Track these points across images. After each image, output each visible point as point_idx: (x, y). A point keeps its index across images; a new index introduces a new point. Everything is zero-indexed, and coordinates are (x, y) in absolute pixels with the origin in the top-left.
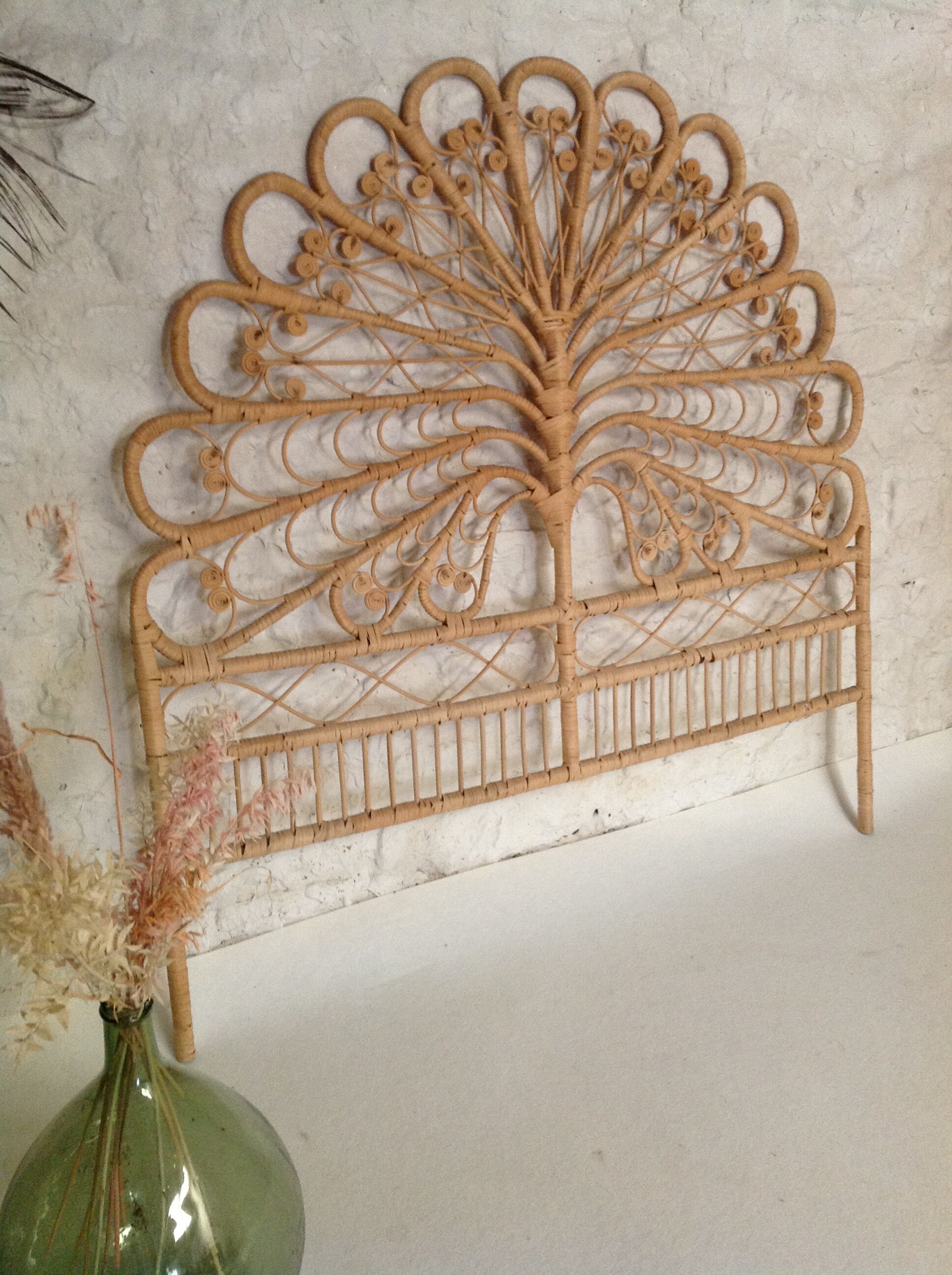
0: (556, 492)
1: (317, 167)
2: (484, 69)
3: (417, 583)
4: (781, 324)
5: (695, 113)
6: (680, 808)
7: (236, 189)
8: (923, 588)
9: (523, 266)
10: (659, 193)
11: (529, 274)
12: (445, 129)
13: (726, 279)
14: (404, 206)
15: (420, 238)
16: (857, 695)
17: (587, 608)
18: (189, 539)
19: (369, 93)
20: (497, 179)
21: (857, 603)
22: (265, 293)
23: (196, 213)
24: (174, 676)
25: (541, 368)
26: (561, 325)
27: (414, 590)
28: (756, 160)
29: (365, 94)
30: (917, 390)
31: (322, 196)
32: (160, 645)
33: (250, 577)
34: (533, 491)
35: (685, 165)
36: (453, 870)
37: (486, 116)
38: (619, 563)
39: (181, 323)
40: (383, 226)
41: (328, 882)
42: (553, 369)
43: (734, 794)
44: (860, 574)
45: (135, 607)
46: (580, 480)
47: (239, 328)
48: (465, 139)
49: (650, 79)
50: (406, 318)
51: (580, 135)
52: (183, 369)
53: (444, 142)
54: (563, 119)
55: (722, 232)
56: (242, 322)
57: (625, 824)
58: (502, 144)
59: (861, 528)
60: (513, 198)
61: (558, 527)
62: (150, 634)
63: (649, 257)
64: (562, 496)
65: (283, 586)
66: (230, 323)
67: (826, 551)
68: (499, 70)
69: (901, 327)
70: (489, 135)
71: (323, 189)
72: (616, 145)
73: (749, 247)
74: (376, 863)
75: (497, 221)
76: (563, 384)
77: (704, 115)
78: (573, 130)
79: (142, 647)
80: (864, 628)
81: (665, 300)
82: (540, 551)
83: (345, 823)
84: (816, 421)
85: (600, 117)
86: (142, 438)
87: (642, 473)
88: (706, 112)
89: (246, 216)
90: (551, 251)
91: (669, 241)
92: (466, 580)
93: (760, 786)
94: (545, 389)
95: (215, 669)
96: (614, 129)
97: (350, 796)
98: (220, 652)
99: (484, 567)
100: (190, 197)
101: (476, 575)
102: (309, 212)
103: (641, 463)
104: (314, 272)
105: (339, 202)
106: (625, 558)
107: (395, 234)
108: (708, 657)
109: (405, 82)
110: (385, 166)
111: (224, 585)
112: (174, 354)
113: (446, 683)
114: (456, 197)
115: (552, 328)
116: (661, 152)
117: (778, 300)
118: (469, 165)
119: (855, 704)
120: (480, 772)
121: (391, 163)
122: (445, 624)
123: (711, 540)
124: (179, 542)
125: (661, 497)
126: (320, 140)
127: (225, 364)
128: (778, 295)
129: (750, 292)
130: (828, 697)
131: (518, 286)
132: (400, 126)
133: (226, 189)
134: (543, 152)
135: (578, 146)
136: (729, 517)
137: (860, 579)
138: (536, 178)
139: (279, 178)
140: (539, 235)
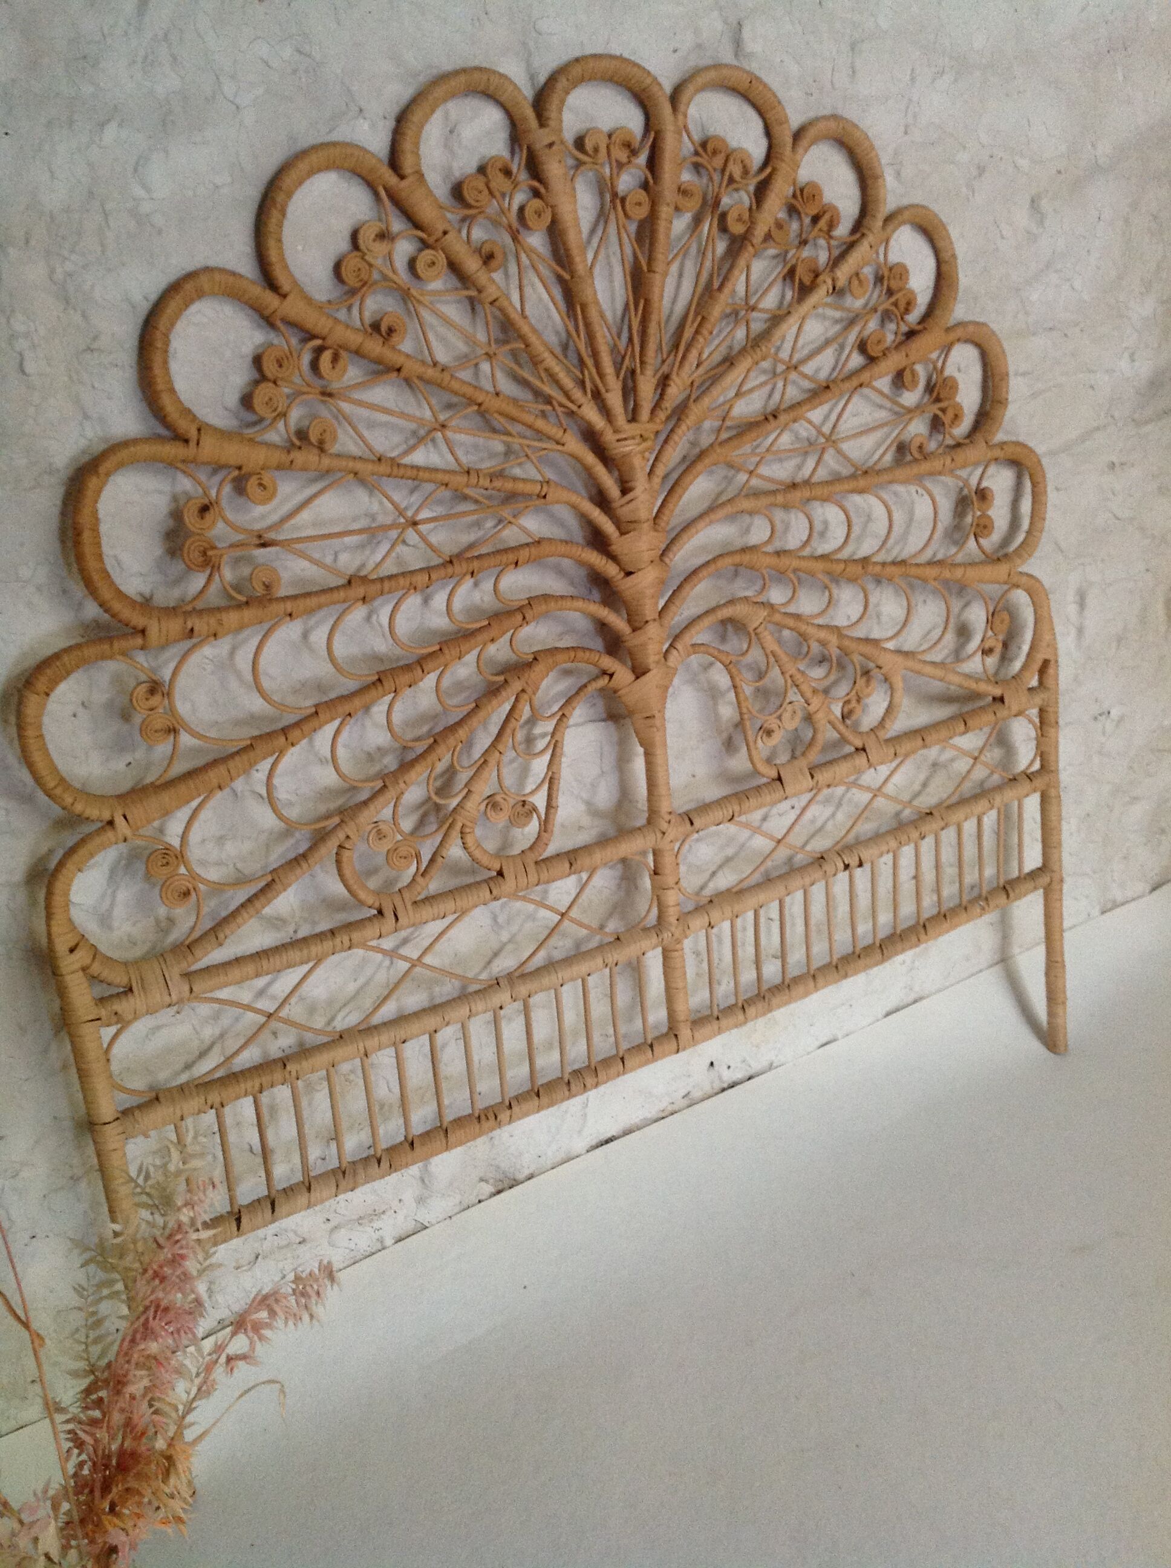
0: (644, 673)
1: (273, 255)
2: (511, 82)
3: (459, 825)
4: (938, 400)
5: (812, 114)
6: (818, 1043)
7: (154, 297)
8: (1121, 719)
9: (582, 363)
10: (768, 237)
11: (590, 374)
12: (457, 174)
13: (862, 347)
14: (405, 295)
15: (431, 337)
16: (1045, 880)
17: (692, 823)
18: (125, 817)
19: (342, 133)
20: (536, 240)
21: (1042, 760)
22: (209, 448)
23: (95, 338)
24: (120, 1012)
25: (616, 505)
26: (639, 444)
27: (455, 833)
28: (898, 174)
29: (335, 137)
30: (1113, 464)
31: (284, 296)
32: (96, 969)
33: (221, 840)
34: (611, 675)
35: (802, 190)
36: (526, 1172)
37: (517, 150)
38: (729, 745)
39: (86, 511)
40: (376, 327)
41: (360, 1221)
42: (631, 506)
43: (888, 1014)
44: (1046, 722)
45: (53, 923)
46: (675, 652)
47: (175, 498)
48: (488, 188)
49: (748, 72)
50: (419, 457)
51: (653, 164)
52: (96, 577)
53: (457, 192)
54: (628, 145)
55: (855, 282)
56: (179, 489)
57: (748, 1074)
58: (542, 190)
59: (1046, 664)
60: (563, 267)
61: (649, 721)
62: (82, 957)
63: (757, 327)
64: (651, 679)
65: (268, 846)
66: (160, 492)
67: (1001, 700)
68: (532, 77)
69: (1093, 382)
70: (523, 176)
71: (286, 287)
72: (703, 171)
73: (893, 300)
74: (423, 1181)
75: (541, 300)
76: (646, 526)
77: (825, 118)
78: (642, 159)
79: (68, 978)
80: (1052, 792)
81: (780, 384)
82: (622, 745)
83: (379, 1161)
84: (985, 527)
85: (681, 135)
86: (41, 684)
87: (758, 631)
88: (827, 112)
89: (172, 337)
90: (619, 336)
91: (781, 302)
92: (525, 809)
93: (921, 999)
94: (622, 534)
95: (180, 988)
96: (700, 150)
97: (382, 1106)
98: (184, 965)
99: (550, 788)
100: (84, 316)
101: (539, 800)
102: (268, 321)
103: (757, 617)
104: (279, 409)
105: (309, 300)
106: (738, 739)
107: (395, 338)
108: (853, 861)
109: (394, 110)
110: (374, 240)
111: (182, 870)
112: (80, 558)
113: (505, 936)
114: (482, 277)
115: (628, 449)
116: (769, 178)
117: (931, 366)
118: (496, 223)
119: (1041, 891)
120: (557, 1044)
121: (383, 236)
122: (500, 874)
123: (851, 706)
124: (111, 823)
125: (784, 658)
126: (275, 214)
127: (158, 550)
128: (930, 360)
129: (895, 361)
130: (1008, 887)
131: (577, 394)
132: (392, 179)
133: (137, 297)
134: (601, 194)
135: (651, 181)
136: (875, 672)
137: (1044, 727)
138: (593, 231)
139: (217, 276)
140: (602, 315)
